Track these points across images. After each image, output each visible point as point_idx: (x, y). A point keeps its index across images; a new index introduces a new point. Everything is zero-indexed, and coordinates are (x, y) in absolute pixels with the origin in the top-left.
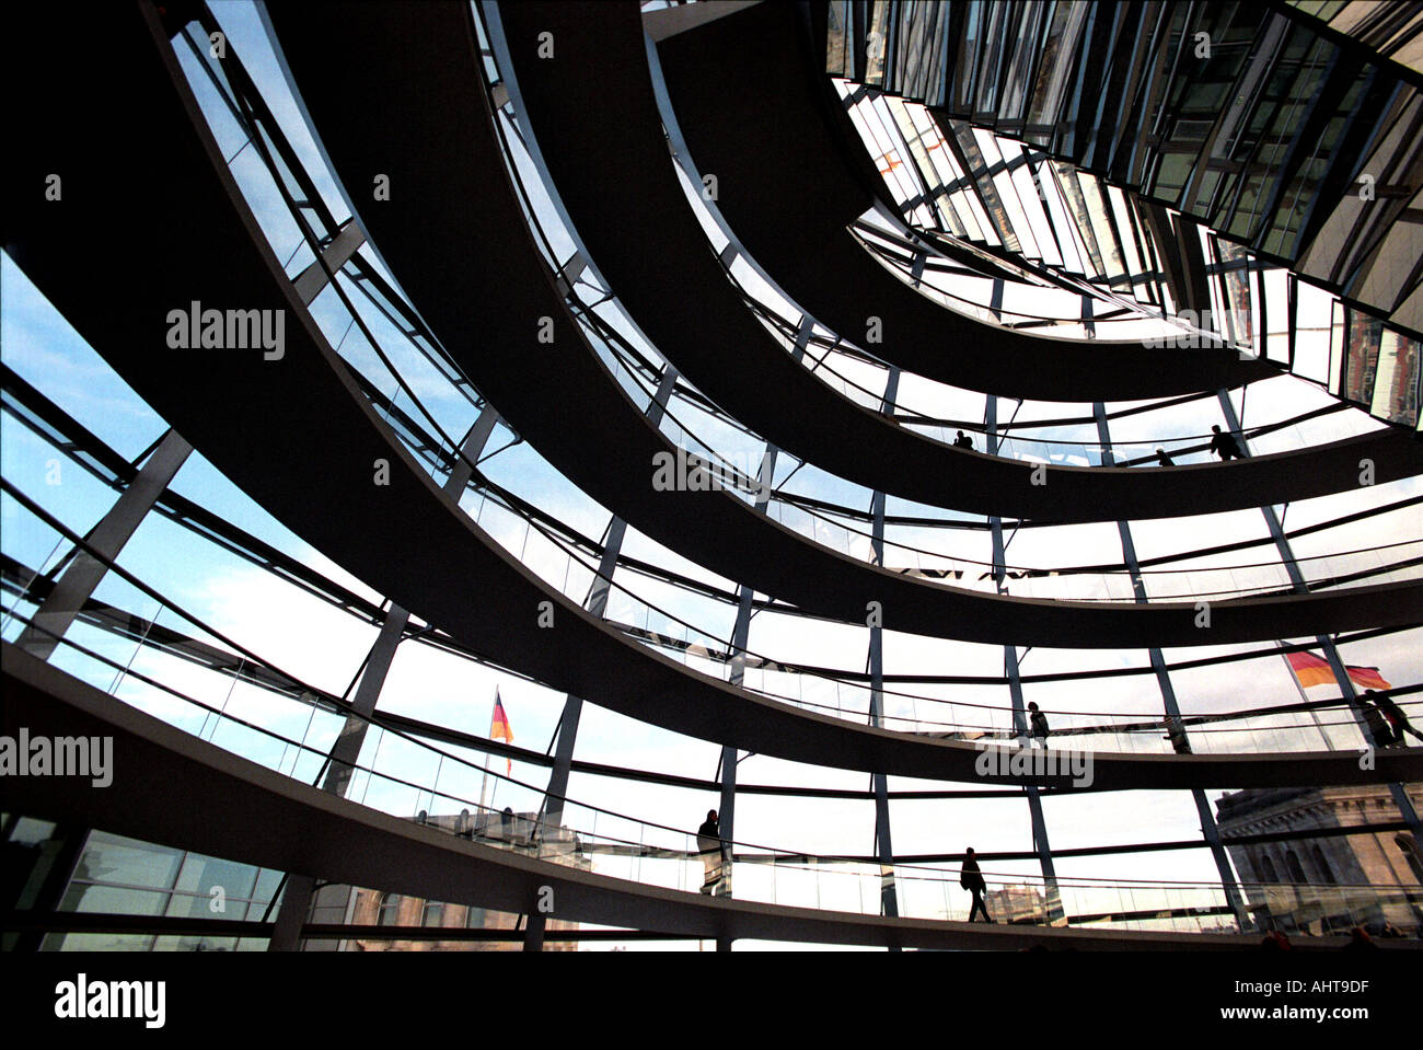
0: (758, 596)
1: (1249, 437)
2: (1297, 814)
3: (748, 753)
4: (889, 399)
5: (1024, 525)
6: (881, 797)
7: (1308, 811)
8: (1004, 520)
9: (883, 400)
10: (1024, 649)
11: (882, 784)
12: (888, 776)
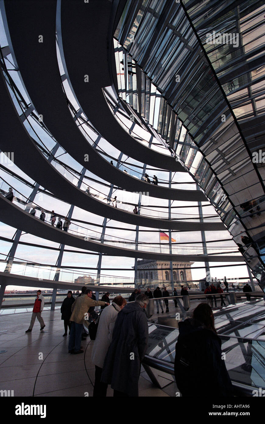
0: (41, 187)
1: (172, 183)
2: (151, 265)
3: (25, 233)
4: (96, 143)
5: (119, 189)
6: (62, 250)
7: (153, 265)
8: (115, 186)
9: (94, 143)
10: (109, 219)
11: (63, 247)
12: (65, 245)
